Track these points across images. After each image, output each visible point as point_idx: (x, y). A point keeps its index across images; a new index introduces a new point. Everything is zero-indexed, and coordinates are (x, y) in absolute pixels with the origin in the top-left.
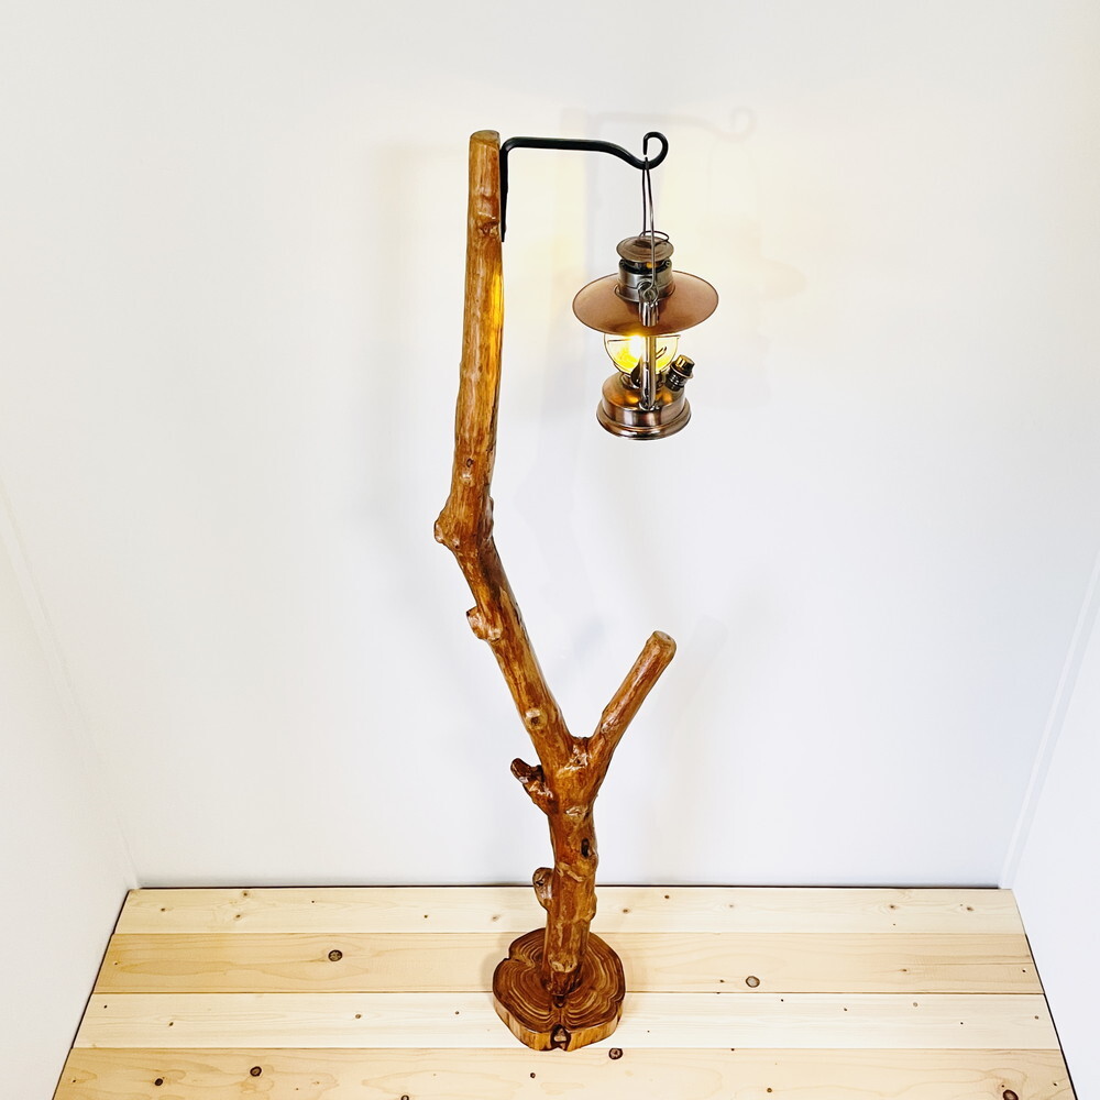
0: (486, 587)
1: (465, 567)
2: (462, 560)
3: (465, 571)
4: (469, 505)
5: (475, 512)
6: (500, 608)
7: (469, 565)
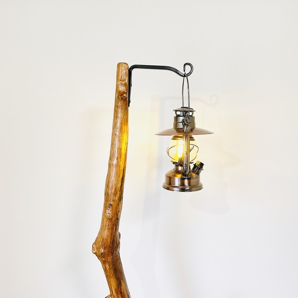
0: (115, 280)
1: (105, 267)
2: (104, 263)
3: (105, 270)
4: (109, 229)
5: (111, 234)
6: (121, 293)
7: (107, 265)
